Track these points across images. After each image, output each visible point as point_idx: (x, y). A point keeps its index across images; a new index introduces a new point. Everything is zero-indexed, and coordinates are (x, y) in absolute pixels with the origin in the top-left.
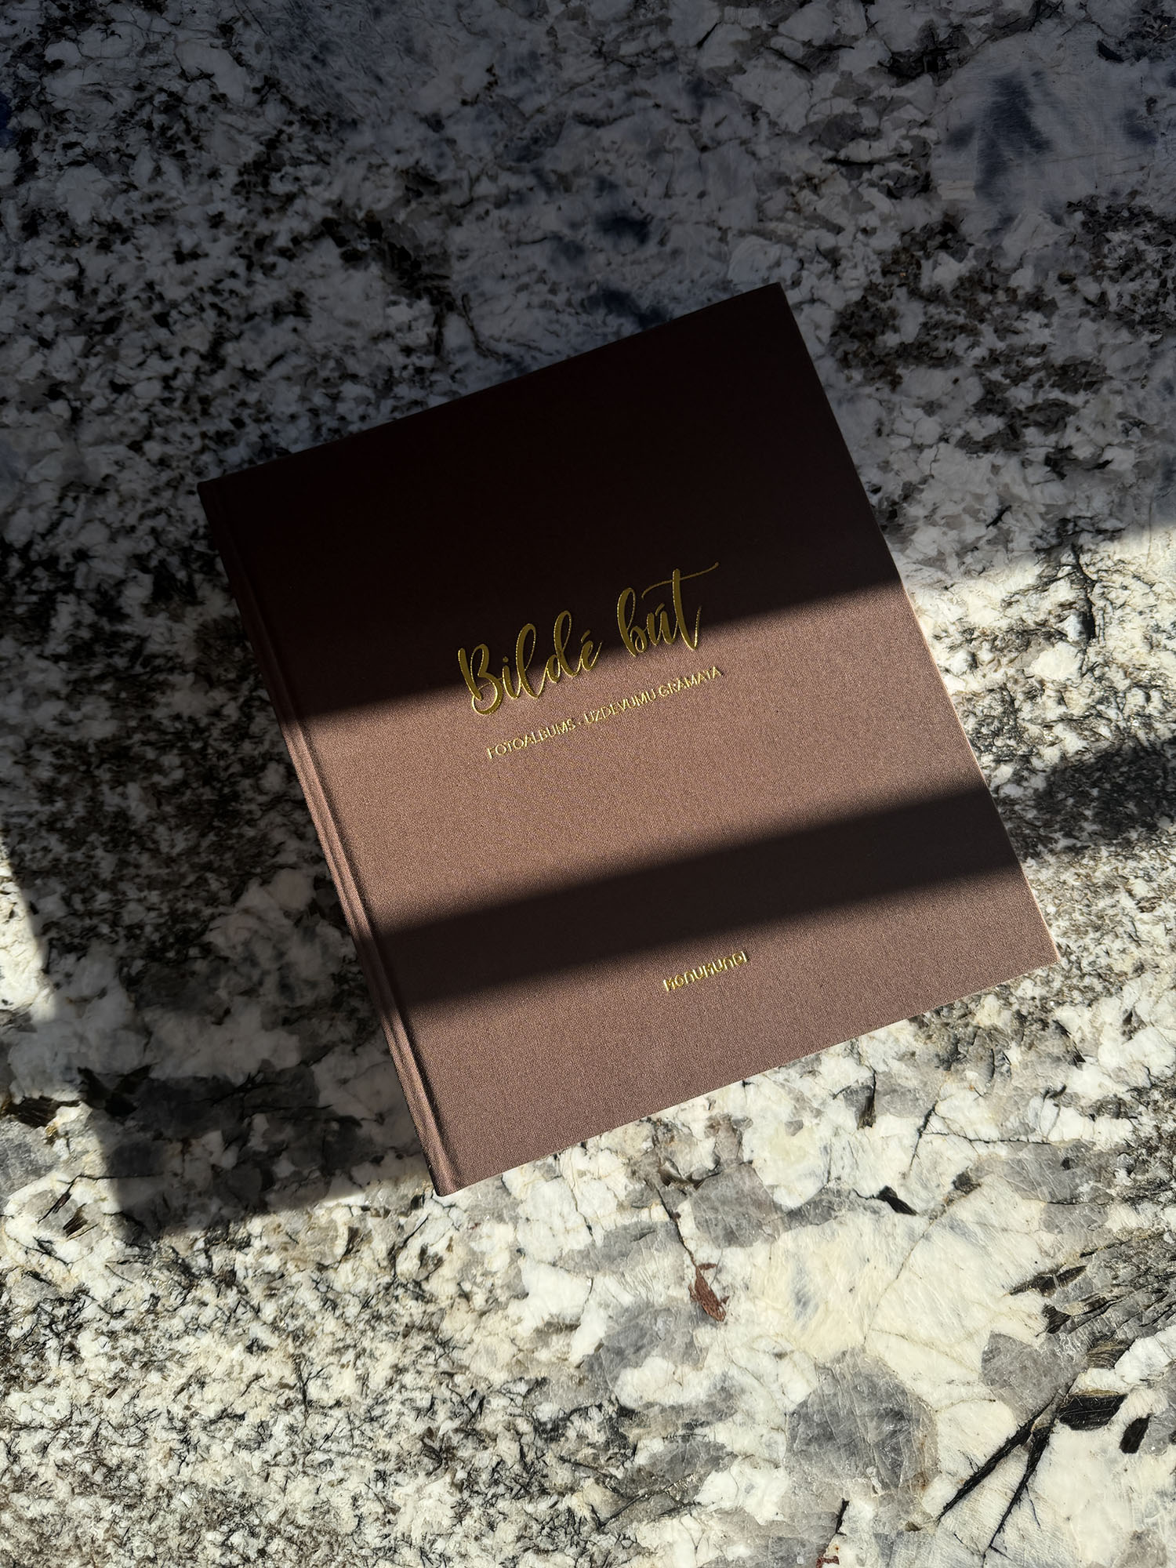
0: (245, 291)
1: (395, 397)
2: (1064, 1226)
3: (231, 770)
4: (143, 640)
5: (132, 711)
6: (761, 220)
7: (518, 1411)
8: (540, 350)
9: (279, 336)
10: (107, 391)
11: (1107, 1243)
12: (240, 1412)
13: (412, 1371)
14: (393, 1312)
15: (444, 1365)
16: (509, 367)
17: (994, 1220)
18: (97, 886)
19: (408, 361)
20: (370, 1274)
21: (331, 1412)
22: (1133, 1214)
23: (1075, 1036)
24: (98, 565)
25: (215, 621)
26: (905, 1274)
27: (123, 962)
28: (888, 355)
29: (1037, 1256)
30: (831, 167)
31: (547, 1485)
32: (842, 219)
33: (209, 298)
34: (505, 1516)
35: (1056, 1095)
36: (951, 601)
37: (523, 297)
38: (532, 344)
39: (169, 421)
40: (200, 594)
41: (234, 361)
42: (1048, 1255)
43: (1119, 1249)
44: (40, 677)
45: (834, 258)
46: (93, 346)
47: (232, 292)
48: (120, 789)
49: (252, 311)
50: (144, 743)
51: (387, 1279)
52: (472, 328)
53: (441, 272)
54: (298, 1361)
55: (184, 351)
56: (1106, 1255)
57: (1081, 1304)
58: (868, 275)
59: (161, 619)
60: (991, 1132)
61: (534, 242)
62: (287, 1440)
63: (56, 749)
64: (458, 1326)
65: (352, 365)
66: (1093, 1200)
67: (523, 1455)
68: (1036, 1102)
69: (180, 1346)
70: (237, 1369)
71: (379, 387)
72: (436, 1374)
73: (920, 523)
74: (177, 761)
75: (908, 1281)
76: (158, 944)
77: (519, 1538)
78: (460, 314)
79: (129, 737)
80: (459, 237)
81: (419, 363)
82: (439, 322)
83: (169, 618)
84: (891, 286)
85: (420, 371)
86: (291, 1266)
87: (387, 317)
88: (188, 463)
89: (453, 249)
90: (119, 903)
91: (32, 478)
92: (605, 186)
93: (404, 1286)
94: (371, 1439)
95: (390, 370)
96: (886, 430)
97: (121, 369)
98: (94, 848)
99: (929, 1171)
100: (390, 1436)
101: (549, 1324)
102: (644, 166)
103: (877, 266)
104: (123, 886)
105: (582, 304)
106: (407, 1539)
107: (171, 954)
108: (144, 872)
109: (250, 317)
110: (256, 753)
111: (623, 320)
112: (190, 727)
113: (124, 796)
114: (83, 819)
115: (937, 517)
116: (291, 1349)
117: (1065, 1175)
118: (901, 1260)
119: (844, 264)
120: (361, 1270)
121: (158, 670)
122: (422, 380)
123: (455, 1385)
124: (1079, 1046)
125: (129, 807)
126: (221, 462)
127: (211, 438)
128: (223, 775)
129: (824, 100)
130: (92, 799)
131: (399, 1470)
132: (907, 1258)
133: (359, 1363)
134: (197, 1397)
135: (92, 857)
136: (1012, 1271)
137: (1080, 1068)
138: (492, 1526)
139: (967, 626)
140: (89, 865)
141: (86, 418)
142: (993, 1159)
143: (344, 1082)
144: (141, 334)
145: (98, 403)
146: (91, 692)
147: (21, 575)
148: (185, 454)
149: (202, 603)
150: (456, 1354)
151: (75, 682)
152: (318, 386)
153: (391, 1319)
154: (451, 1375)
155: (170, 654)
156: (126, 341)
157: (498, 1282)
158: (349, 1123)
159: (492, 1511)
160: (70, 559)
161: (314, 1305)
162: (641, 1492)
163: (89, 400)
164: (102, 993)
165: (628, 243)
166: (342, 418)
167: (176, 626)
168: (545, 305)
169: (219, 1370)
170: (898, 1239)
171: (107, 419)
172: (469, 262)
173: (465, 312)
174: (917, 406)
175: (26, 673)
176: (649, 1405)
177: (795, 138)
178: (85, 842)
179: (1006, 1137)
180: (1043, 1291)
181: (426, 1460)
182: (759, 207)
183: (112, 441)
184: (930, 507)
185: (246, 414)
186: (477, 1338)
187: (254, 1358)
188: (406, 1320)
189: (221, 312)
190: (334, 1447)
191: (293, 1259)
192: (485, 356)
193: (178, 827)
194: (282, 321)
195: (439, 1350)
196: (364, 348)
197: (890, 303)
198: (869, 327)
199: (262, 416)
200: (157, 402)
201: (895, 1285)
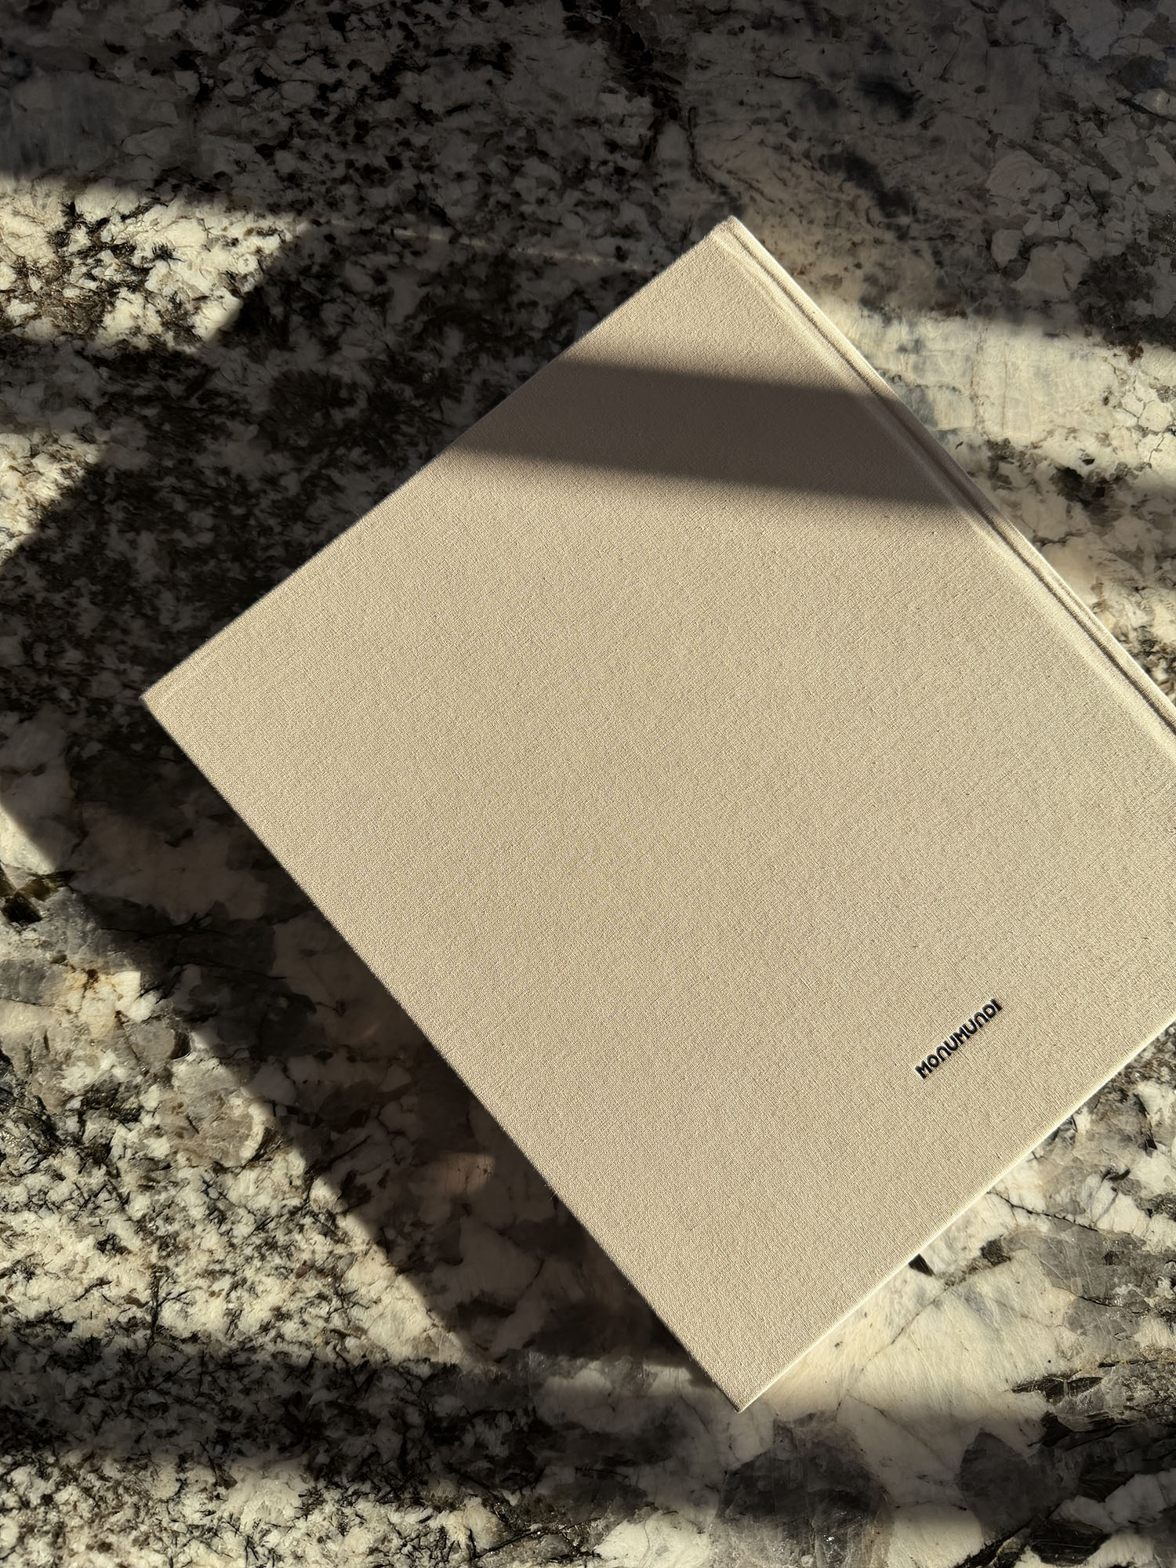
0: (445, 23)
1: (584, 191)
2: (1090, 1327)
3: (272, 552)
4: (209, 371)
5: (172, 449)
6: (1036, 138)
7: (412, 1397)
8: (762, 193)
9: (470, 84)
10: (250, 80)
11: (1130, 1357)
12: (68, 1319)
13: (296, 1319)
14: (292, 1243)
15: (337, 1322)
16: (722, 199)
17: (1016, 1302)
18: (70, 641)
19: (610, 157)
20: (277, 1191)
21: (182, 1347)
22: (1166, 1332)
23: (1154, 1118)
24: (179, 268)
25: (301, 374)
26: (902, 1341)
27: (75, 740)
28: (1134, 323)
29: (1052, 1354)
30: (1123, 108)
31: (423, 1494)
32: (1119, 166)
33: (399, 16)
34: (363, 1521)
35: (1118, 1179)
36: (1139, 604)
37: (758, 132)
38: (755, 184)
39: (312, 136)
40: (292, 338)
41: (410, 94)
42: (1063, 1354)
43: (1142, 1366)
44: (72, 377)
45: (1102, 203)
46: (248, 24)
47: (428, 17)
48: (131, 535)
49: (446, 45)
50: (175, 490)
51: (296, 1202)
52: (692, 146)
53: (674, 75)
54: (158, 1274)
55: (353, 65)
56: (1126, 1371)
57: (1086, 1420)
58: (1134, 233)
59: (238, 354)
60: (1037, 1203)
61: (784, 78)
62: (117, 1367)
63: (66, 466)
64: (367, 1279)
65: (544, 140)
66: (1127, 1305)
67: (404, 1451)
68: (1093, 1181)
69: (15, 1221)
70: (79, 1266)
71: (569, 174)
72: (324, 1330)
73: (1126, 511)
74: (209, 522)
75: (904, 1350)
76: (124, 730)
77: (372, 1551)
78: (681, 126)
79: (160, 478)
80: (704, 44)
81: (622, 163)
82: (657, 126)
83: (248, 356)
84: (1155, 252)
85: (620, 171)
86: (181, 1158)
87: (599, 103)
88: (323, 189)
89: (693, 55)
90: (91, 668)
91: (130, 147)
92: (878, 45)
93: (315, 1215)
94: (223, 1390)
95: (587, 161)
96: (1113, 401)
97: (273, 60)
98: (79, 595)
99: (958, 1230)
100: (246, 1392)
101: (476, 1302)
102: (927, 39)
103: (1145, 227)
104: (101, 649)
105: (821, 161)
106: (234, 1523)
107: (138, 747)
108: (131, 640)
109: (442, 52)
110: (308, 540)
111: (861, 192)
112: (236, 487)
113: (133, 544)
114: (75, 557)
115: (1145, 510)
116: (154, 1259)
117: (1104, 1270)
118: (902, 1323)
119: (1112, 213)
120: (267, 1183)
121: (217, 409)
122: (620, 183)
123: (344, 1349)
124: (1155, 1129)
125: (135, 559)
126: (362, 199)
127: (357, 170)
128: (260, 554)
129: (1134, 36)
130: (92, 537)
131: (247, 1436)
132: (909, 1323)
133: (233, 1295)
134: (20, 1288)
135: (72, 605)
136: (1020, 1365)
137: (1149, 1154)
138: (343, 1529)
139: (1149, 637)
140: (68, 613)
141: (215, 102)
142: (1031, 1232)
143: (309, 953)
144: (309, 28)
145: (235, 89)
146: (128, 412)
147: (84, 254)
148: (322, 177)
149: (292, 349)
150: (355, 1312)
151: (113, 396)
152: (498, 151)
153: (287, 1251)
154: (342, 1336)
155: (236, 397)
156: (288, 31)
157: (430, 1239)
158: (302, 1004)
159: (348, 1511)
160: (149, 254)
161: (197, 1212)
162: (533, 1527)
163: (226, 83)
164: (39, 770)
165: (888, 113)
166: (517, 195)
167: (253, 367)
168: (779, 148)
169: (55, 1262)
170: (905, 1299)
171: (240, 109)
172: (708, 74)
173: (689, 125)
174: (1152, 387)
175: (57, 368)
176: (572, 1426)
177: (1093, 65)
178: (70, 585)
179: (1052, 1211)
180: (1048, 1396)
181: (284, 1431)
182: (1037, 123)
183: (239, 137)
184: (1140, 498)
185: (406, 156)
186: (387, 1299)
187: (104, 1259)
188: (306, 1256)
189: (409, 36)
190: (174, 1389)
191: (187, 1150)
192: (699, 180)
193: (188, 600)
194: (477, 69)
195: (336, 1303)
196: (564, 127)
197: (1149, 269)
198: (1122, 288)
199: (425, 164)
200: (305, 110)
201: (890, 1350)
